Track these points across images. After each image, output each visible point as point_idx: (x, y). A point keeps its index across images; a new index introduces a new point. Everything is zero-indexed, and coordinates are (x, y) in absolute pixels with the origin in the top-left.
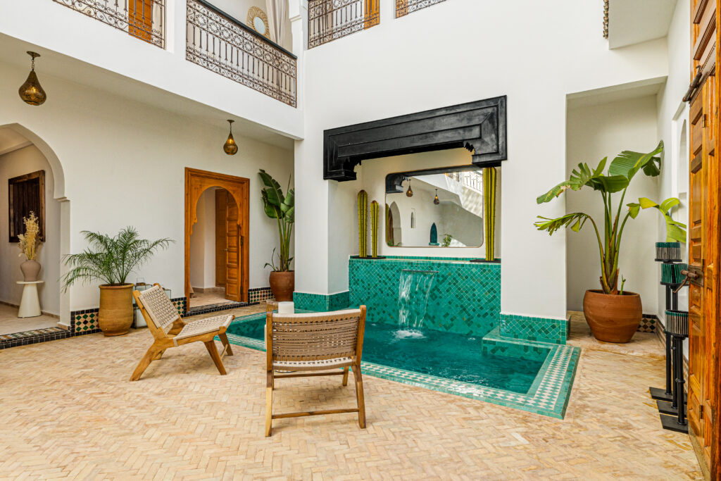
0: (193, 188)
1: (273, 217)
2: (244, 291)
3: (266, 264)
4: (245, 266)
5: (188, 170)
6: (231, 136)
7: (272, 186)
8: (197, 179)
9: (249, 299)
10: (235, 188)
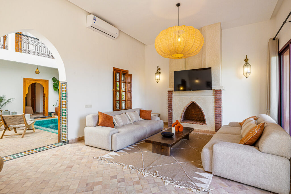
0: (26, 84)
1: (57, 91)
2: (47, 113)
3: (54, 105)
4: (47, 106)
5: (24, 79)
6: (37, 69)
7: (56, 82)
8: (28, 81)
9: (48, 115)
10: (43, 83)
